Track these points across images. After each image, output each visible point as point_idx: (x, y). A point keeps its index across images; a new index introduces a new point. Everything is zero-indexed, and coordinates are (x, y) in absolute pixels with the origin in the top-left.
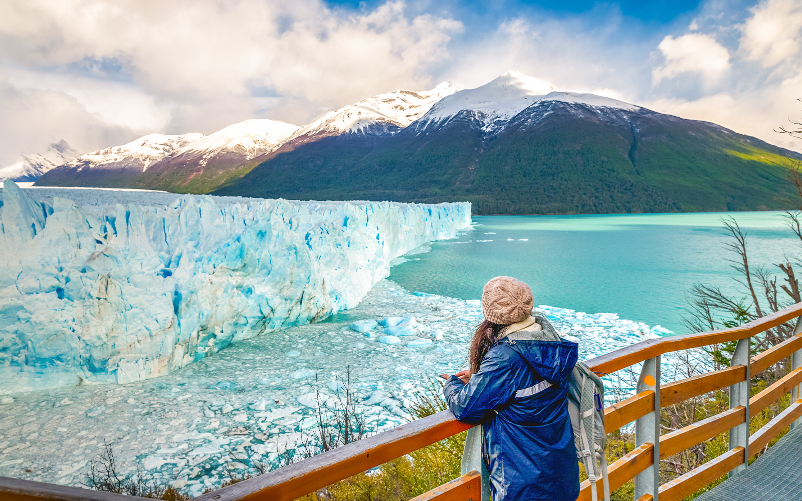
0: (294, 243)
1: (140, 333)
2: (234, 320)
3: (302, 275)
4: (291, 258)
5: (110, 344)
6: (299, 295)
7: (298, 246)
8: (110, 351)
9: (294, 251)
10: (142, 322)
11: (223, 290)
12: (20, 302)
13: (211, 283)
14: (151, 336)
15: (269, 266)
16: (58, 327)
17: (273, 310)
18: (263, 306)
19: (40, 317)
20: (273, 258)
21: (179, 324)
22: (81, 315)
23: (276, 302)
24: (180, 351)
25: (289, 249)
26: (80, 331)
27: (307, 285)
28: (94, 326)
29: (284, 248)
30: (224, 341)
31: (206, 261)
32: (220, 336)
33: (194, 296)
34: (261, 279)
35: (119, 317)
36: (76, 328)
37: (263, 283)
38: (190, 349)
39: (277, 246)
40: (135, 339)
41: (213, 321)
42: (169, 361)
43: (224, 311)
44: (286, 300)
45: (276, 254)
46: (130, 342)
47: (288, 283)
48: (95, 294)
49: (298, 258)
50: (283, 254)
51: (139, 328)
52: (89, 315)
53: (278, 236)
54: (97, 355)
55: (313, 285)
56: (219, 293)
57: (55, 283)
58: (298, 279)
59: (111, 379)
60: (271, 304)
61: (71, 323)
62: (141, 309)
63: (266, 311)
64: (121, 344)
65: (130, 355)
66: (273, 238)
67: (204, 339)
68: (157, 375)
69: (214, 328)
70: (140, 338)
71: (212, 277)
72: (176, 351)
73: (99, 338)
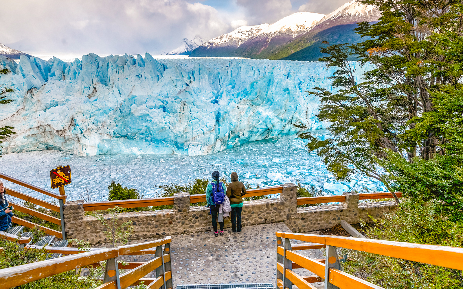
0: (288, 87)
1: (199, 132)
2: (250, 129)
3: (293, 106)
4: (286, 96)
5: (185, 136)
6: (290, 118)
7: (290, 88)
8: (185, 139)
9: (288, 91)
10: (200, 126)
11: (244, 112)
12: (147, 112)
13: (238, 108)
14: (204, 134)
15: (272, 100)
16: (163, 125)
17: (273, 126)
18: (268, 123)
19: (155, 120)
20: (274, 95)
21: (219, 129)
22: (172, 121)
23: (275, 121)
24: (219, 143)
25: (285, 90)
26: (172, 128)
27: (295, 112)
28: (178, 126)
29: (281, 90)
30: (244, 140)
31: (236, 96)
32: (242, 137)
33: (227, 115)
34: (267, 107)
35: (189, 123)
36: (171, 126)
37: (268, 110)
38: (224, 143)
39: (277, 89)
40: (197, 135)
41: (238, 129)
42: (212, 147)
43: (245, 124)
44: (282, 120)
45: (276, 93)
46: (194, 135)
47: (283, 110)
48: (178, 110)
49: (290, 96)
50: (280, 93)
51: (199, 129)
52: (175, 121)
53: (278, 83)
54: (180, 140)
55: (299, 112)
56: (242, 114)
57: (162, 104)
58: (289, 108)
59: (186, 154)
60: (273, 122)
61: (168, 124)
62: (199, 119)
63: (270, 126)
64: (190, 136)
65: (194, 142)
66: (275, 84)
67: (233, 138)
68: (206, 154)
69: (239, 132)
70: (199, 134)
71: (239, 105)
72: (217, 143)
73: (180, 133)
